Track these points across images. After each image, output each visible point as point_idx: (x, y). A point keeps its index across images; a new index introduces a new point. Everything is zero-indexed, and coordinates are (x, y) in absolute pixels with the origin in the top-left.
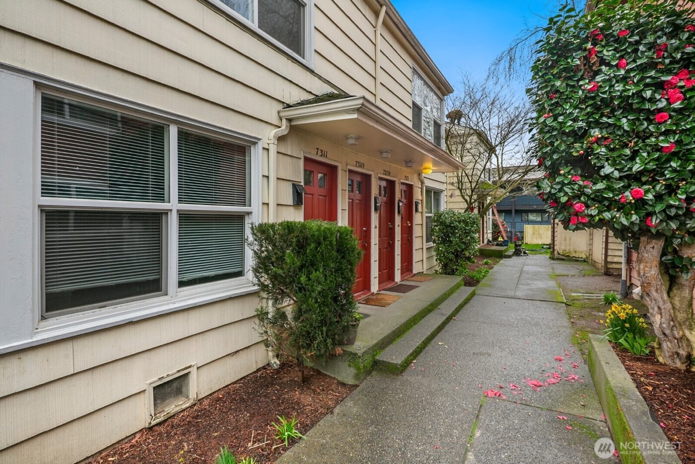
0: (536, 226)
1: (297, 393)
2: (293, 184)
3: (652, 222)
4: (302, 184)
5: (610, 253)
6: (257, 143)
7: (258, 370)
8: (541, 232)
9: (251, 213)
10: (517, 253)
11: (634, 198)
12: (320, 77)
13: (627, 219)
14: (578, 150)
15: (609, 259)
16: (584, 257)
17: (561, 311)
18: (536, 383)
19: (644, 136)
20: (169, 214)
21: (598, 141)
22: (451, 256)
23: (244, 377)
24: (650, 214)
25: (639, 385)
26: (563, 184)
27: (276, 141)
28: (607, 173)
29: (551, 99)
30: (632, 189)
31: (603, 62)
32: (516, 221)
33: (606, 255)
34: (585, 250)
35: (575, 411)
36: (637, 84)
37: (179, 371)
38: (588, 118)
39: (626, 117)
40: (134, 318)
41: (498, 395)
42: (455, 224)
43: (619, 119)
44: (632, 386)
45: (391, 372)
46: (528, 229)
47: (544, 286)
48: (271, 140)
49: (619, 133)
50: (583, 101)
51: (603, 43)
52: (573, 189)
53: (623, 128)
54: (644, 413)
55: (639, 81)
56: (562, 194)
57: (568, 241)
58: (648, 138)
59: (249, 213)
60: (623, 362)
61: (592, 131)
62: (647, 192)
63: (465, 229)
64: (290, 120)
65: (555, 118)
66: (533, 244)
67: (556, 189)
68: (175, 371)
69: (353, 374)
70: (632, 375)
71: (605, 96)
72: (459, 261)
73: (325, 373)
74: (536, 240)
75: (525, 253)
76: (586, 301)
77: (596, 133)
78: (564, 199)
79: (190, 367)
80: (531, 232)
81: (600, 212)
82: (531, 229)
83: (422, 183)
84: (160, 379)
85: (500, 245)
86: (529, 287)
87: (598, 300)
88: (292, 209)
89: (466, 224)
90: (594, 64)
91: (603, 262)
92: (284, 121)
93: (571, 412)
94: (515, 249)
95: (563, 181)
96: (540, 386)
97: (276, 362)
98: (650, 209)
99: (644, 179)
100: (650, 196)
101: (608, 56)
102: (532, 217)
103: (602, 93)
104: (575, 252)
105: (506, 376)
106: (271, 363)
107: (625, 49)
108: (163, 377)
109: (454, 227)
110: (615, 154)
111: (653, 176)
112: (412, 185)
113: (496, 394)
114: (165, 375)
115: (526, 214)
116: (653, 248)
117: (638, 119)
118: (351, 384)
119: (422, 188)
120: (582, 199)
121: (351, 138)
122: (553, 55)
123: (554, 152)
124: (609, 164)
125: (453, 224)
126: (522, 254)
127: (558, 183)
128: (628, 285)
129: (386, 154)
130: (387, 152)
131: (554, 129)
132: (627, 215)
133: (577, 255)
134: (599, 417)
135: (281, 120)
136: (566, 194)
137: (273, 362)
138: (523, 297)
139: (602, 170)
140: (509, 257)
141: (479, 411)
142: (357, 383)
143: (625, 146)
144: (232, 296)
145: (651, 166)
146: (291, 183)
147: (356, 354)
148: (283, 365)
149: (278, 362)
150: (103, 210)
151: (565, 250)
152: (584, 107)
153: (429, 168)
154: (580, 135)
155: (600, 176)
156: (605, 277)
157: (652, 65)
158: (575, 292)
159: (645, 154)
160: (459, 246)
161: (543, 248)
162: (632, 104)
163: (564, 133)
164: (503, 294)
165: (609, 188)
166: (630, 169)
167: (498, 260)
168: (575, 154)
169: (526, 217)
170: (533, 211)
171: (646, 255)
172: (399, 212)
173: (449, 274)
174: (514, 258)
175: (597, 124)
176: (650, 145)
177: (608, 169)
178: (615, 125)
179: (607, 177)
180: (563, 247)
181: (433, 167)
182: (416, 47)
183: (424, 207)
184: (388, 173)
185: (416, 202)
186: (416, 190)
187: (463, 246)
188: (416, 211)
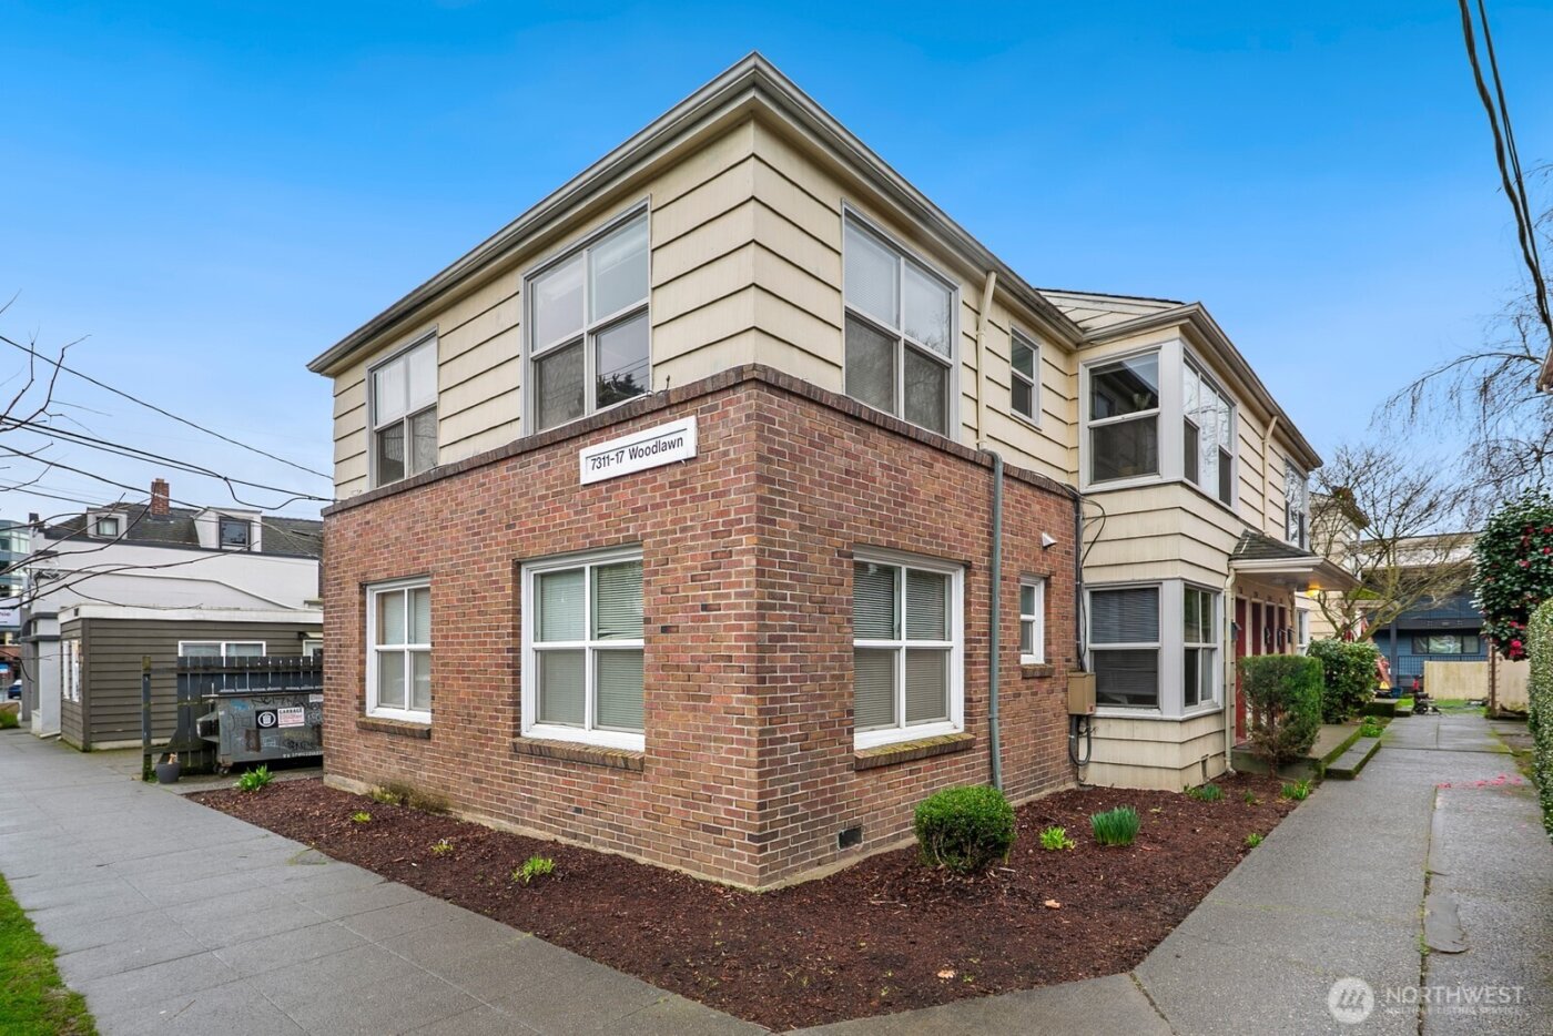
0: (1453, 664)
8: (1463, 675)
10: (1420, 709)
22: (1337, 701)
27: (1229, 589)
32: (1399, 653)
42: (1345, 659)
45: (1343, 778)
46: (1433, 670)
47: (1479, 743)
63: (1361, 665)
64: (1236, 570)
66: (1445, 698)
74: (1451, 691)
75: (1436, 712)
80: (1441, 675)
82: (1441, 670)
83: (1293, 604)
85: (1386, 696)
86: (1454, 743)
92: (1232, 571)
94: (1416, 702)
97: (1234, 771)
102: (1436, 645)
106: (1229, 770)
109: (1343, 662)
115: (1425, 639)
125: (1342, 658)
126: (1430, 712)
135: (1229, 570)
140: (1406, 714)
146: (1231, 622)
153: (1315, 589)
160: (1351, 688)
164: (1421, 747)
167: (1388, 719)
169: (1425, 646)
170: (1440, 633)
173: (1334, 723)
181: (1320, 586)
183: (1296, 637)
184: (1270, 599)
185: (1289, 631)
186: (1288, 614)
187: (1357, 687)
188: (1289, 641)
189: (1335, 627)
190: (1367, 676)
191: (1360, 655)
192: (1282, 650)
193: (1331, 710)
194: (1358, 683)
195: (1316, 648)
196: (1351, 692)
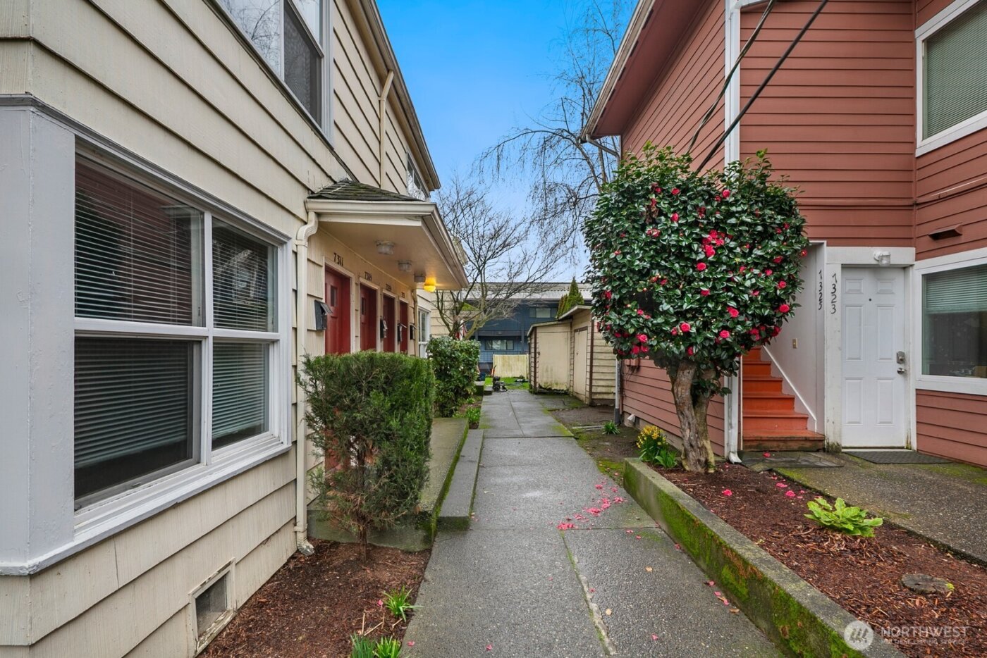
0: (504, 356)
1: (369, 571)
2: (316, 301)
3: (692, 351)
4: (324, 301)
5: (594, 383)
6: (286, 243)
7: (289, 561)
8: (511, 362)
9: (277, 341)
10: (496, 388)
11: (683, 332)
12: (337, 158)
13: (677, 348)
14: (642, 287)
15: (594, 390)
16: (565, 389)
17: (575, 444)
18: (594, 510)
19: (690, 280)
20: (203, 343)
21: (659, 281)
22: (451, 394)
23: (276, 574)
24: (692, 345)
25: (684, 489)
26: (630, 317)
27: (307, 243)
28: (665, 309)
29: (622, 238)
30: (681, 324)
31: (661, 213)
33: (591, 386)
34: (566, 381)
35: (635, 525)
36: (687, 238)
37: (219, 572)
38: (652, 260)
39: (678, 263)
40: (178, 498)
41: (570, 526)
42: (456, 355)
43: (674, 264)
44: (680, 491)
45: (458, 528)
46: (498, 360)
47: (545, 422)
48: (301, 240)
49: (673, 275)
50: (648, 244)
51: (661, 196)
52: (638, 322)
53: (676, 272)
54: (699, 506)
55: (689, 235)
56: (629, 326)
57: (549, 373)
58: (693, 282)
59: (274, 342)
60: (663, 475)
61: (654, 272)
62: (692, 326)
63: (468, 361)
64: (318, 215)
65: (624, 255)
67: (623, 321)
68: (216, 572)
69: (421, 537)
70: (674, 483)
71: (665, 243)
72: (459, 399)
73: (382, 545)
74: (507, 373)
75: (504, 388)
76: (589, 433)
77: (657, 274)
78: (631, 331)
79: (229, 564)
80: (501, 363)
81: (658, 343)
82: (501, 360)
83: (415, 302)
84: (202, 585)
85: (479, 380)
86: (531, 425)
87: (598, 430)
88: (314, 334)
89: (469, 353)
90: (653, 212)
91: (588, 393)
92: (312, 216)
93: (633, 526)
94: (494, 383)
95: (630, 315)
96: (599, 512)
97: (308, 547)
98: (693, 341)
99: (689, 315)
100: (694, 330)
101: (665, 208)
102: (495, 345)
103: (663, 240)
104: (557, 384)
105: (566, 510)
106: (303, 549)
107: (677, 206)
108: (205, 583)
109: (455, 358)
110: (671, 293)
111: (694, 313)
112: (406, 304)
113: (568, 526)
114: (206, 580)
115: (490, 342)
116: (689, 373)
117: (686, 266)
118: (419, 550)
119: (414, 309)
120: (645, 330)
121: (386, 244)
122: (624, 197)
123: (623, 287)
124: (666, 302)
125: (454, 354)
126: (501, 390)
127: (627, 316)
128: (621, 413)
129: (407, 265)
130: (408, 264)
131: (624, 266)
132: (678, 346)
133: (558, 388)
134: (653, 524)
135: (307, 213)
136: (632, 325)
137: (305, 547)
138: (533, 435)
139: (661, 306)
140: (491, 393)
141: (565, 543)
142: (427, 547)
143: (677, 287)
144: (267, 459)
145: (695, 306)
146: (313, 299)
147: (426, 512)
148: (318, 549)
149: (312, 546)
150: (139, 337)
151: (547, 383)
152: (647, 249)
153: (433, 285)
154: (643, 274)
155: (660, 311)
156: (591, 409)
157: (695, 224)
158: (574, 426)
159: (690, 295)
160: (460, 382)
161: (516, 381)
162: (684, 253)
163: (633, 271)
164: (512, 434)
165: (667, 323)
166: (681, 306)
167: (480, 398)
168: (639, 290)
169: (492, 346)
170: (497, 338)
171: (684, 379)
172: (399, 340)
173: (447, 416)
174: (495, 394)
175: (658, 266)
176: (694, 288)
177: (665, 306)
178: (671, 269)
179: (666, 313)
180: (545, 380)
181: (437, 282)
182: (413, 128)
183: (417, 333)
184: (389, 288)
185: (411, 327)
186: (411, 311)
187: (466, 381)
188: (411, 338)
189: (449, 328)
190: (473, 371)
191: (468, 352)
192: (404, 348)
193: (446, 403)
194: (466, 377)
195: (434, 345)
196: (461, 386)
